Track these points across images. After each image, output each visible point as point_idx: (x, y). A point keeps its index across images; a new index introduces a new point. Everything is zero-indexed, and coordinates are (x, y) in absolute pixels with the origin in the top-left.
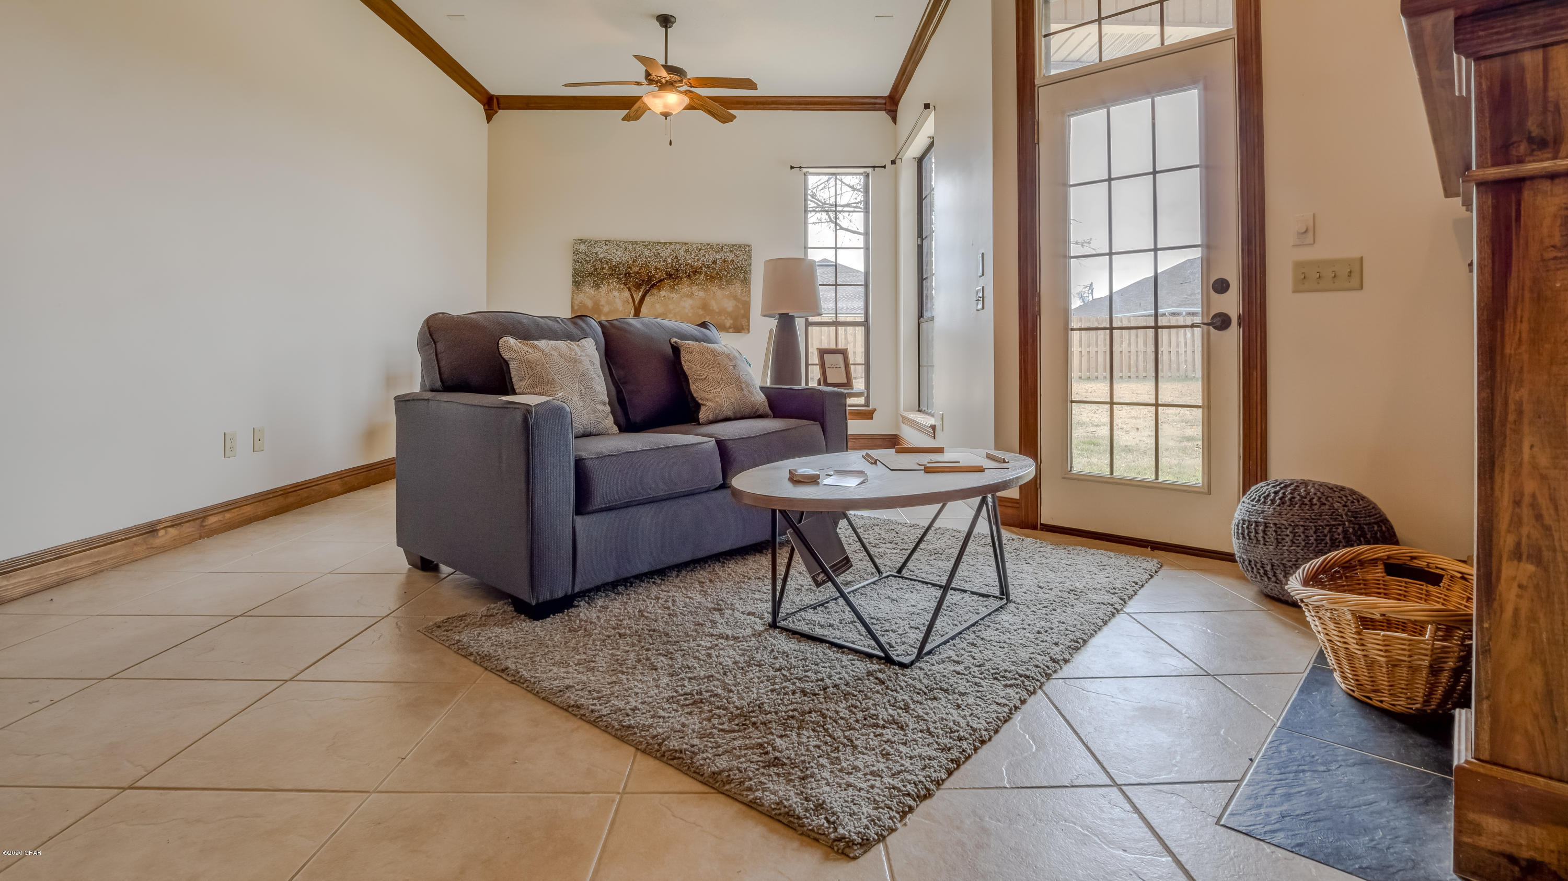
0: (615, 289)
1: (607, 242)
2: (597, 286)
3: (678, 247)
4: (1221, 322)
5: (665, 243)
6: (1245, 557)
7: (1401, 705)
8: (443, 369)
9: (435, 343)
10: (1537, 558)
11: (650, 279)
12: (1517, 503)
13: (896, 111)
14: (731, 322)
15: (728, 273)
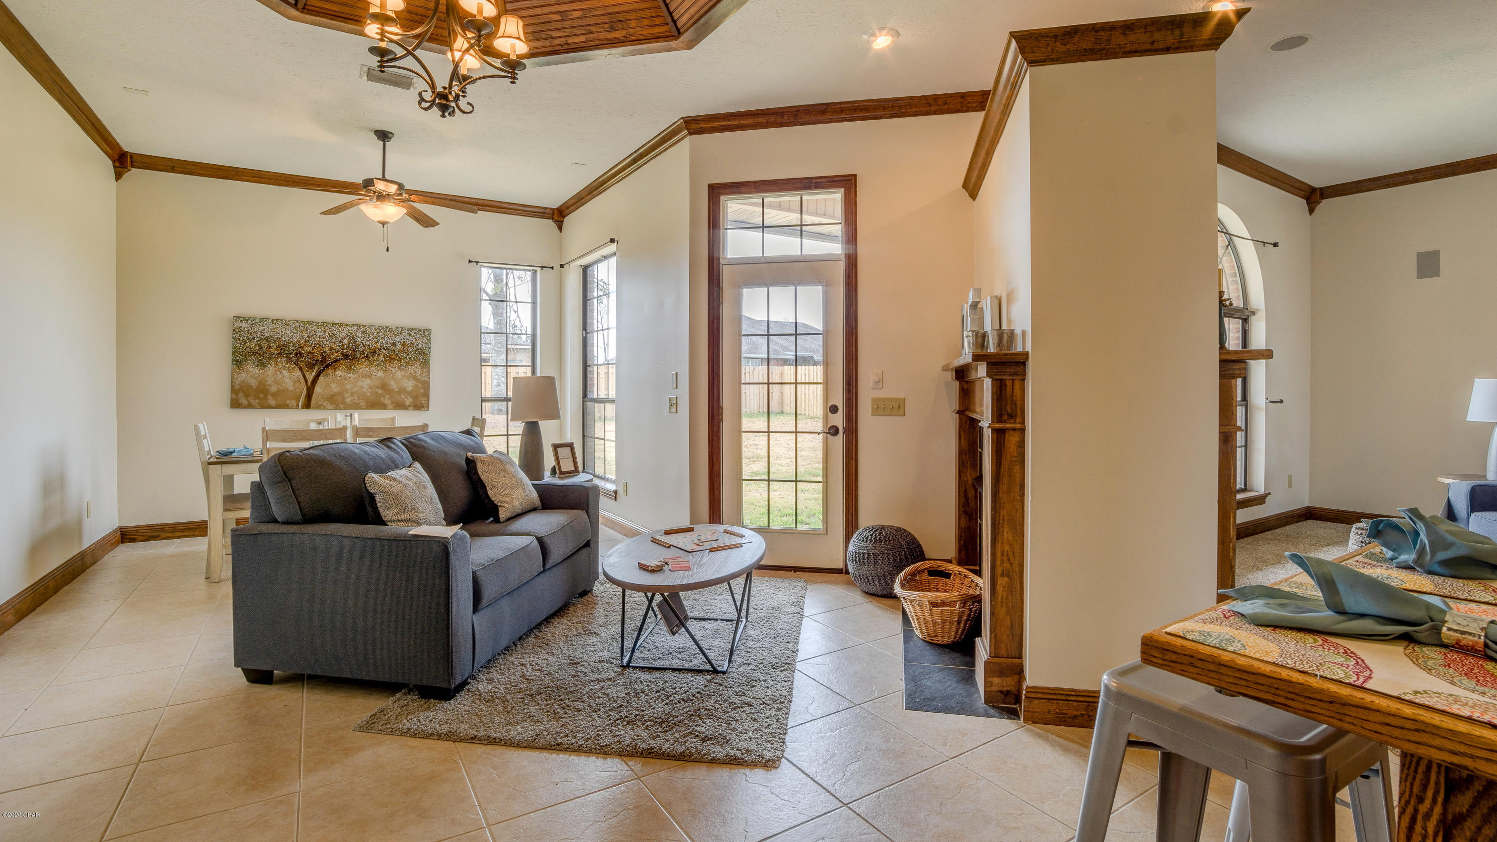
0: (284, 368)
1: (274, 321)
2: (262, 365)
3: (355, 328)
4: (834, 431)
5: (341, 325)
6: (857, 573)
7: (946, 640)
8: (302, 504)
9: (290, 481)
10: (1008, 576)
11: (324, 359)
12: (1003, 555)
13: (563, 222)
14: (411, 400)
15: (408, 355)
